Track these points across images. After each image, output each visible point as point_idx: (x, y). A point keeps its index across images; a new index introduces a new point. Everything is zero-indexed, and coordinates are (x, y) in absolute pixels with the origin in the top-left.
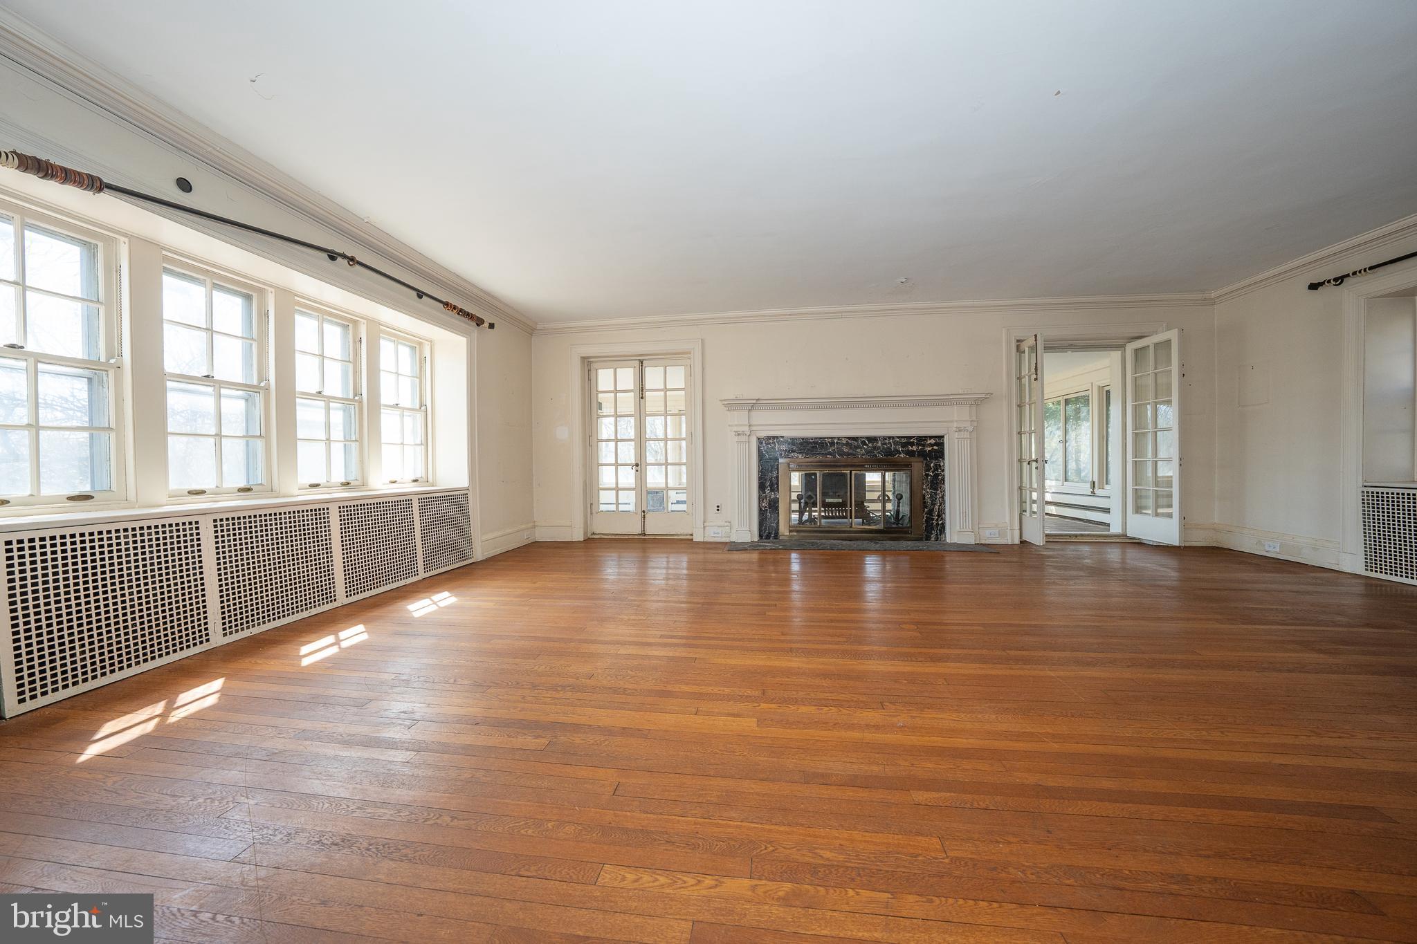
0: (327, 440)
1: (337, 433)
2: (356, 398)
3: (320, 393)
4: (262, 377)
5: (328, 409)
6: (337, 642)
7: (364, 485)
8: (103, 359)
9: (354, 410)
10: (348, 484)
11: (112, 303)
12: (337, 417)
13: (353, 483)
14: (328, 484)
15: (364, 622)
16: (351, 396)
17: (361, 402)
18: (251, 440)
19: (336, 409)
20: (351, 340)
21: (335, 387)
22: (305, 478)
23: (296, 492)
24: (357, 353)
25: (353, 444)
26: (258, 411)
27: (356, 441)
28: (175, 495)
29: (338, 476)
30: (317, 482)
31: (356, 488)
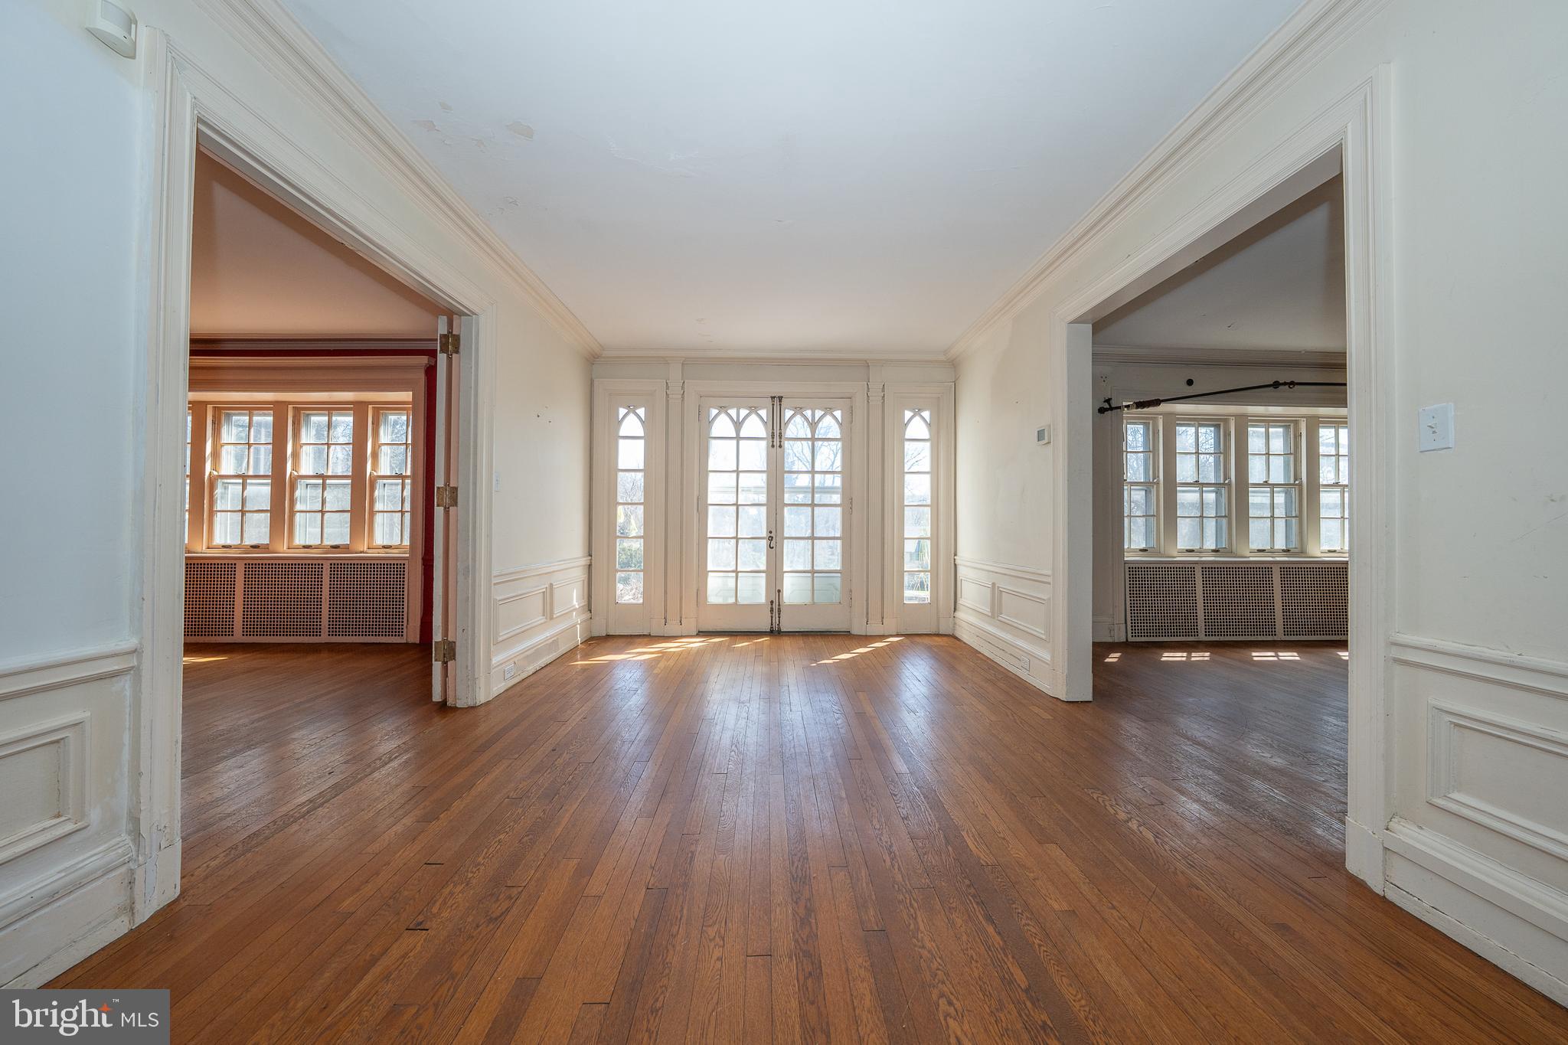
0: (1271, 517)
1: (1280, 512)
2: (1297, 482)
3: (1266, 482)
4: (1226, 476)
5: (1272, 493)
6: (1277, 656)
7: (1302, 552)
8: (1151, 481)
9: (1294, 492)
10: (1289, 551)
11: (1155, 451)
12: (1280, 499)
13: (1292, 551)
14: (1272, 550)
15: (1298, 653)
16: (1292, 482)
17: (1300, 485)
18: (1219, 519)
19: (1279, 492)
20: (1292, 436)
21: (1278, 476)
22: (1254, 545)
23: (1248, 554)
24: (1297, 446)
25: (1294, 520)
26: (1224, 500)
27: (1296, 517)
28: (1181, 551)
29: (1280, 544)
30: (1263, 548)
31: (1295, 555)
